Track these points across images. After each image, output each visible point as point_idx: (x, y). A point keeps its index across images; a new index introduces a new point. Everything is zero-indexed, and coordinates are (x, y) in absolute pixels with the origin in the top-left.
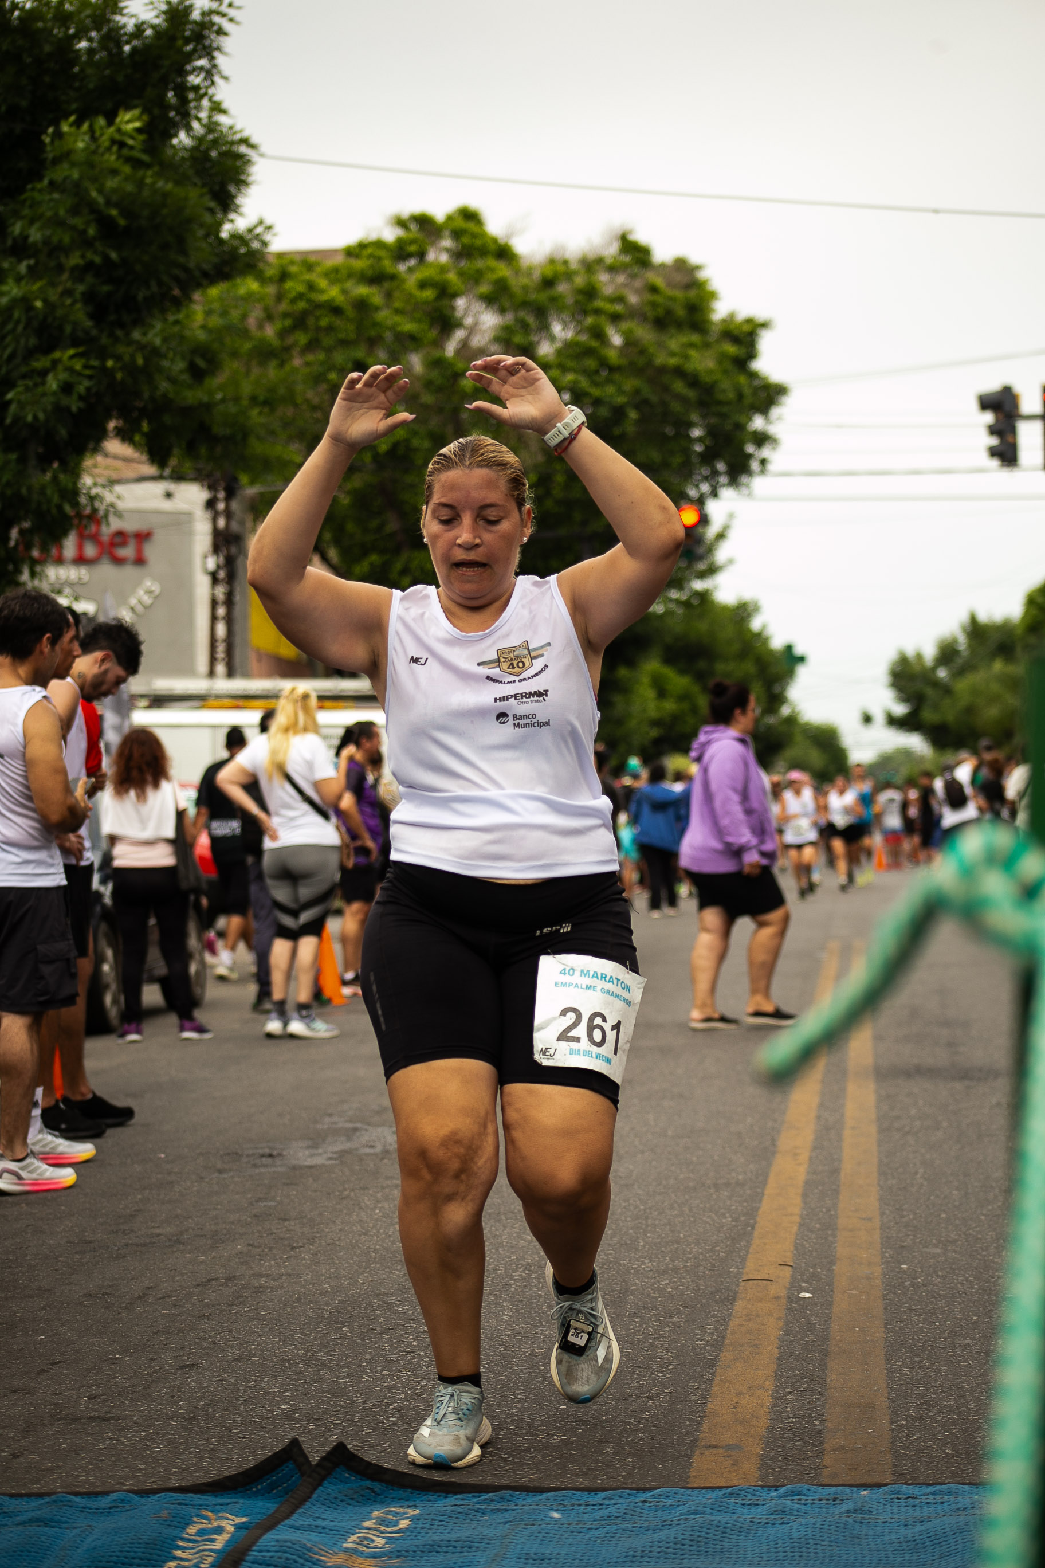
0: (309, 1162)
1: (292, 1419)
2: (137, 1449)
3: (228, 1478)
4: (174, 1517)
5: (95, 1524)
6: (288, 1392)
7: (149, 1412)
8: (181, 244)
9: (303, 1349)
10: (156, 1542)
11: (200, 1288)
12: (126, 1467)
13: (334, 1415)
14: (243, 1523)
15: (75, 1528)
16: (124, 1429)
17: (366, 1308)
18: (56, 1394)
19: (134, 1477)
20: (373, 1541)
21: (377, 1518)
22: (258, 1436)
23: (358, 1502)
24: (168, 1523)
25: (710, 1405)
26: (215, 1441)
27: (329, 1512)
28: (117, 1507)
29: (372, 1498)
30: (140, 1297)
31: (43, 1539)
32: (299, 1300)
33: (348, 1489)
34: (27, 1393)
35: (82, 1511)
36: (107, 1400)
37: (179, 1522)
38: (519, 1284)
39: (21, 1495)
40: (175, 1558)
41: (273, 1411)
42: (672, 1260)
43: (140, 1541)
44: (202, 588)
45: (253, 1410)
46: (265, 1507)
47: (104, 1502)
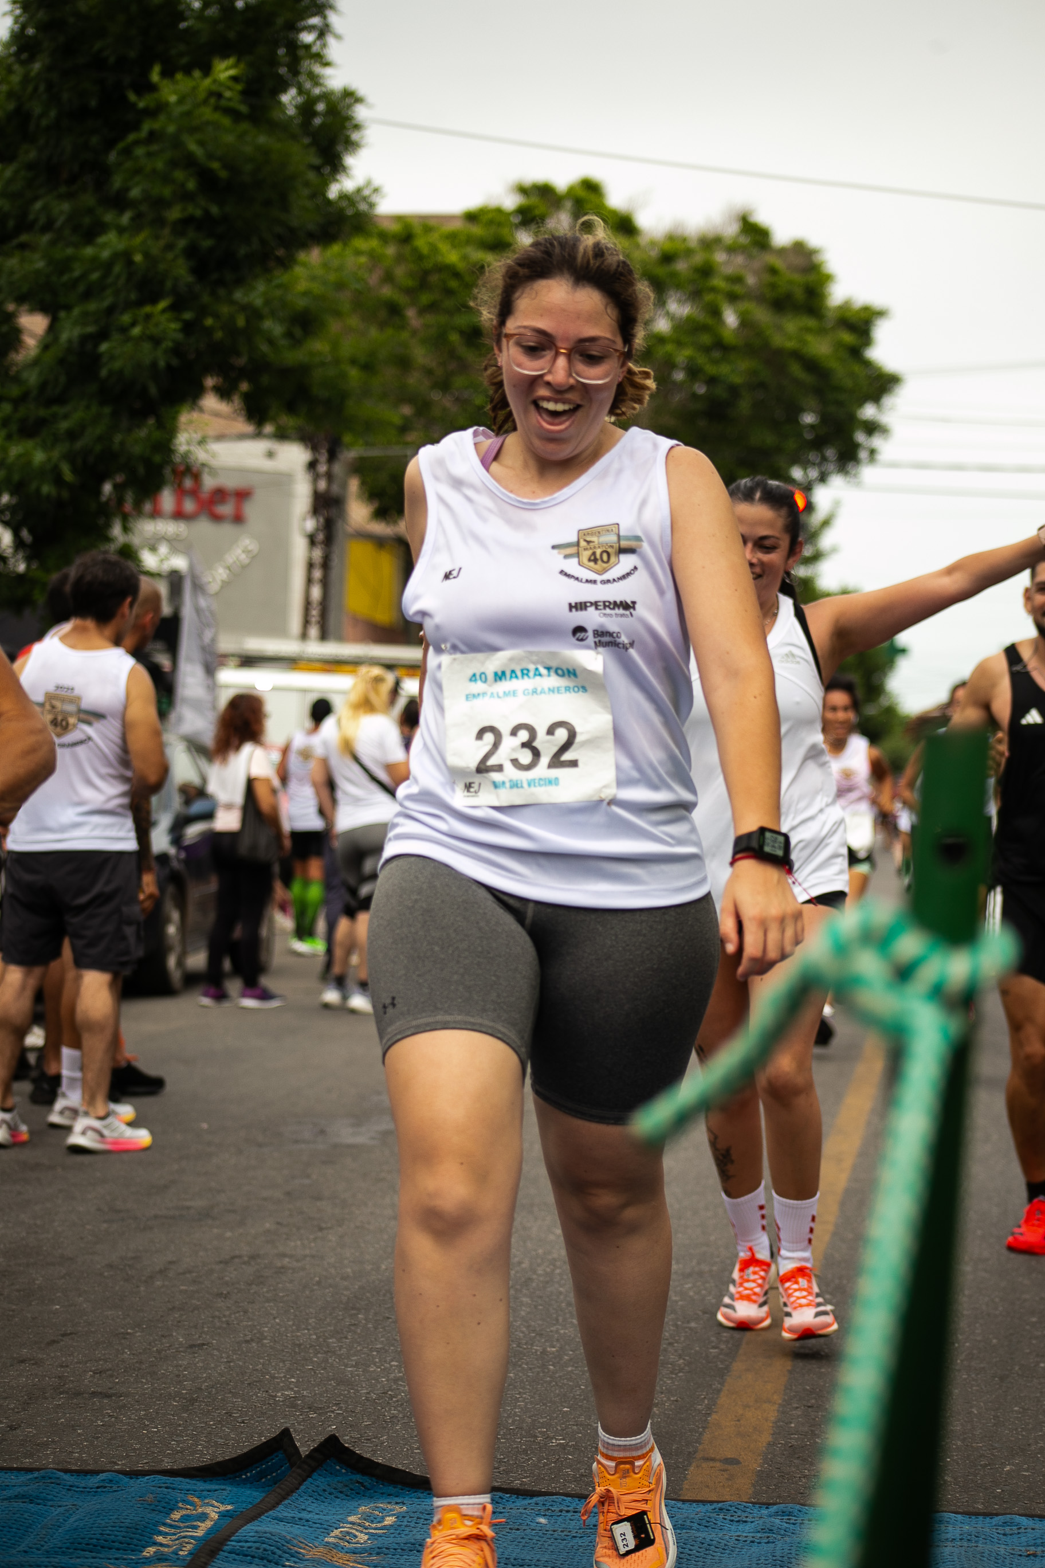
0: (351, 1140)
1: (294, 1406)
2: (134, 1428)
3: (219, 1463)
4: (159, 1501)
5: (81, 1504)
6: (294, 1377)
7: (152, 1390)
8: (284, 202)
9: (315, 1334)
10: (138, 1527)
11: (222, 1266)
12: (121, 1446)
13: (336, 1405)
14: (228, 1511)
15: (60, 1506)
16: (124, 1406)
17: (384, 1295)
18: (62, 1366)
19: (128, 1456)
20: (356, 1536)
21: (364, 1513)
22: (257, 1421)
23: (347, 1496)
24: (152, 1507)
25: (714, 1416)
26: (213, 1425)
27: (316, 1505)
28: (105, 1487)
29: (362, 1493)
30: (161, 1272)
31: (26, 1516)
32: (319, 1283)
33: (338, 1482)
34: (33, 1364)
35: (68, 1490)
36: (111, 1376)
37: (164, 1508)
38: (541, 1279)
39: (11, 1469)
40: (155, 1544)
41: (276, 1396)
42: (699, 1263)
43: (122, 1525)
44: (299, 550)
45: (256, 1394)
46: (252, 1495)
47: (93, 1481)
